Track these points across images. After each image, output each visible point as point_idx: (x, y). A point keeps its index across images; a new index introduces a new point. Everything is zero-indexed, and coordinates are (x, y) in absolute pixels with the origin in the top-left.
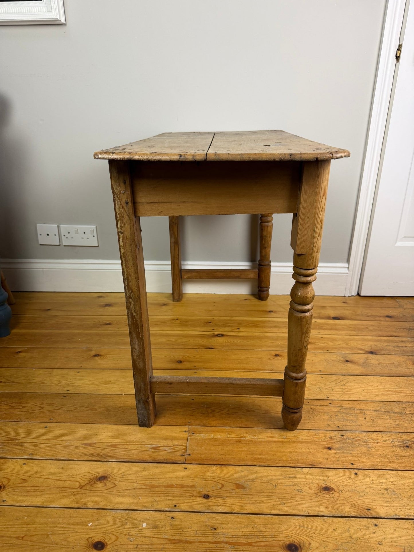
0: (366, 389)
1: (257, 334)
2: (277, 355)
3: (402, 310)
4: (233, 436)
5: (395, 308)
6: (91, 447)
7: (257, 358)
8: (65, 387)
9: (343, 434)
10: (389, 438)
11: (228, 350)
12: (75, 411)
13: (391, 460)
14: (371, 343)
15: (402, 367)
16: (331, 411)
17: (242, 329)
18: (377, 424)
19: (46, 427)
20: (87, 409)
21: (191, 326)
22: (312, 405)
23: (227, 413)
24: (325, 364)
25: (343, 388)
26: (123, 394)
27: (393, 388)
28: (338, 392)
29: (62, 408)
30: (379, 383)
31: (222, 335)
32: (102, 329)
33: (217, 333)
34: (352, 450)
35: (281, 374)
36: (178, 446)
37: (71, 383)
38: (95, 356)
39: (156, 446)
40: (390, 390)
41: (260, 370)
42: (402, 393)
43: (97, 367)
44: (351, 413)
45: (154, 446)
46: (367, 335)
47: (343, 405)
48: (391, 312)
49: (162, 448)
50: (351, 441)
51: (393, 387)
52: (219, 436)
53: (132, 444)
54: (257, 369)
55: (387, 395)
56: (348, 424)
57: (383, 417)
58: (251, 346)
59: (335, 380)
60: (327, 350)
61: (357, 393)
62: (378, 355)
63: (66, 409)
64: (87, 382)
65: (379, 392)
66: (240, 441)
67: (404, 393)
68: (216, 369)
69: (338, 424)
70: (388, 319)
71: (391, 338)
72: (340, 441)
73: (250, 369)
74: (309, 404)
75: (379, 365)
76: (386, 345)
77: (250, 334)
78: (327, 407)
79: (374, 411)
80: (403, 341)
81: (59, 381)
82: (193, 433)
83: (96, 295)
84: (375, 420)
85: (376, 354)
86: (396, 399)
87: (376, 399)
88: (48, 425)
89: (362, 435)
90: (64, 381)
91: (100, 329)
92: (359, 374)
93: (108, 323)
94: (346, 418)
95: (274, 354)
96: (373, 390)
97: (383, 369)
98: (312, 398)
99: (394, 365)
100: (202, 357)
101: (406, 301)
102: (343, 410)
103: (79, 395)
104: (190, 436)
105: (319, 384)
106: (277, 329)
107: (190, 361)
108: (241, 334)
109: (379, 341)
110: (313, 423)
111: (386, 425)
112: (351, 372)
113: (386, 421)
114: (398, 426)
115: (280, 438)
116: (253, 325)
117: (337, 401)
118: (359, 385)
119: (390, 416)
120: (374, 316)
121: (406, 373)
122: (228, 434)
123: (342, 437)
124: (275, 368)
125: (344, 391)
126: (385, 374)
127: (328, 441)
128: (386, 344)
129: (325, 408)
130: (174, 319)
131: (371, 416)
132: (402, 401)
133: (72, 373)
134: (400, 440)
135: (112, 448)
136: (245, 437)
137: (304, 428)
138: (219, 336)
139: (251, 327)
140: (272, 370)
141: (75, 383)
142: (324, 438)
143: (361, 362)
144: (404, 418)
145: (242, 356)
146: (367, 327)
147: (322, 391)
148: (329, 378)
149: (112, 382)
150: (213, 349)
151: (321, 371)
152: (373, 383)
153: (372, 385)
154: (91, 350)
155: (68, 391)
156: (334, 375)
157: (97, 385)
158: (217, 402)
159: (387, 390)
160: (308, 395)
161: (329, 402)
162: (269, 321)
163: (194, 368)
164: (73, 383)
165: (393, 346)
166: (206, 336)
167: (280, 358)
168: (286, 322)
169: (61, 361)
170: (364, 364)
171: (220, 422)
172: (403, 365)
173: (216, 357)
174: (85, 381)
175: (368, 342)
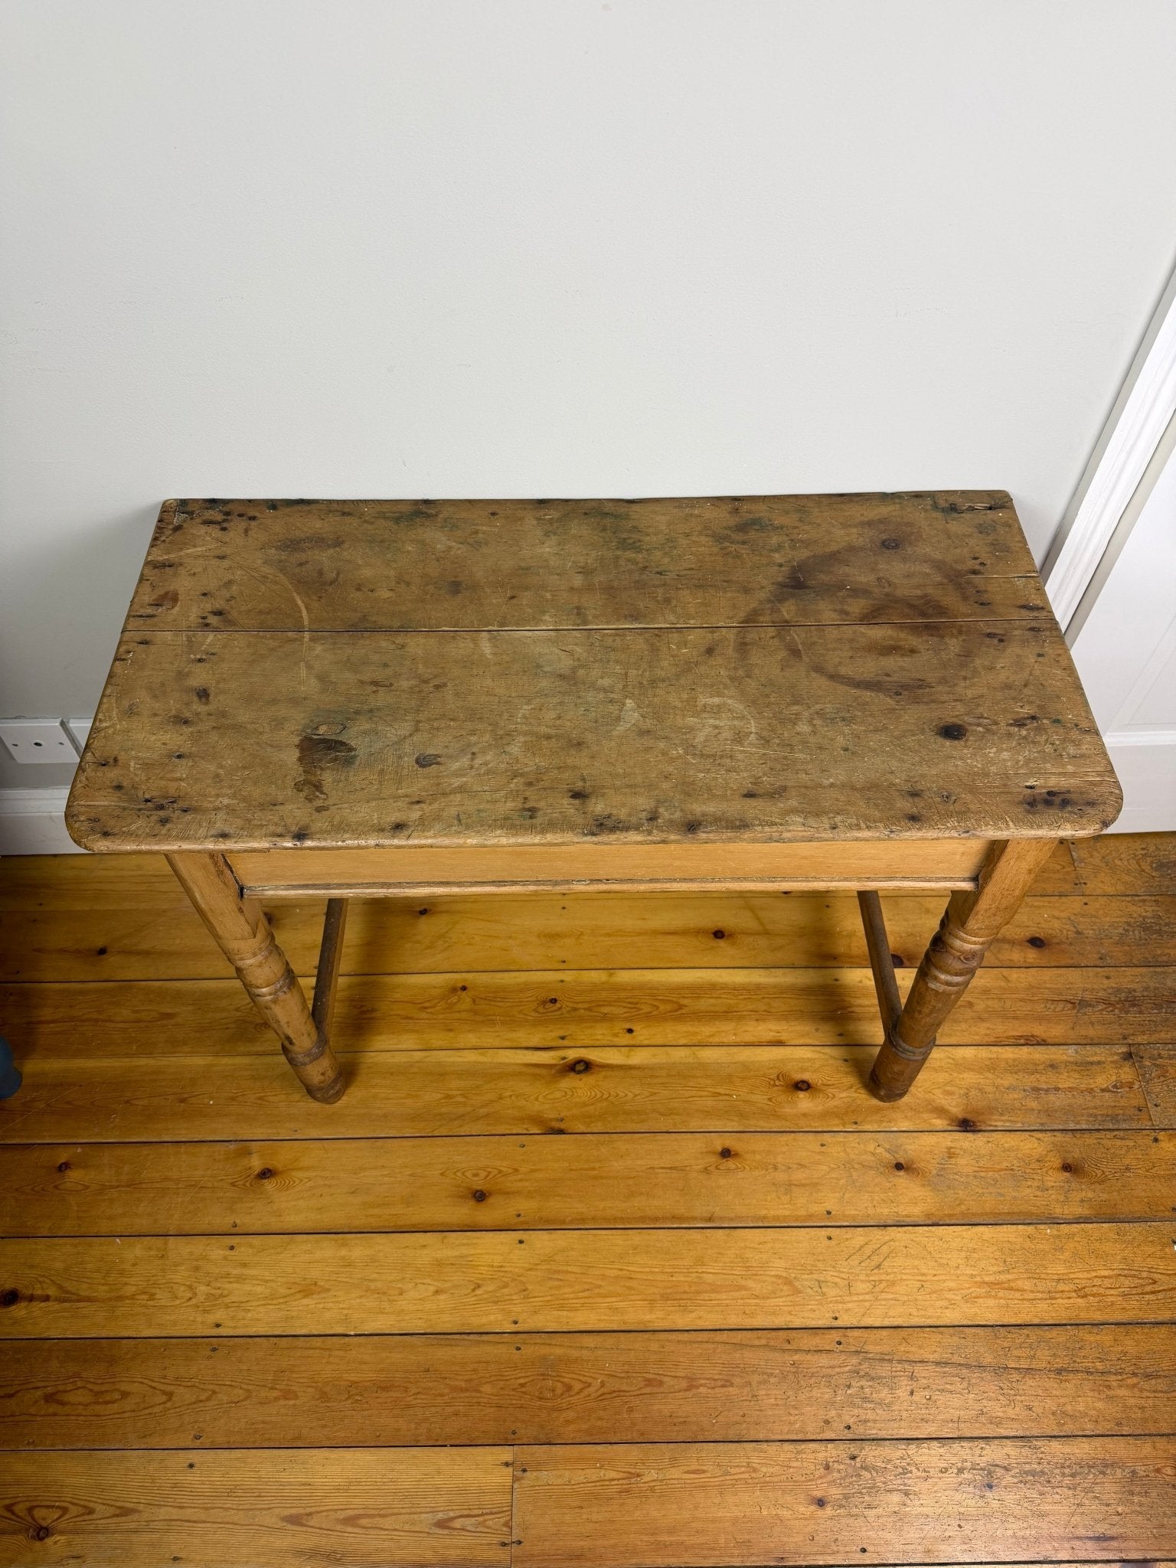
0: (929, 1278)
2: (725, 1154)
3: (1078, 905)
4: (612, 1474)
5: (1060, 895)
6: (304, 1529)
7: (676, 1168)
8: (208, 1312)
9: (855, 1454)
10: (955, 1459)
11: (601, 1138)
12: (248, 1401)
13: (947, 1534)
14: (970, 1079)
15: (1029, 1183)
16: (837, 1370)
17: (642, 1033)
18: (936, 1411)
19: (191, 1466)
20: (276, 1393)
21: (503, 1023)
22: (795, 1351)
23: (600, 1392)
24: (843, 1182)
25: (876, 1278)
26: (352, 1334)
27: (994, 1273)
28: (861, 1298)
29: (215, 1392)
30: (963, 1254)
31: (587, 1066)
33: (572, 1054)
34: (869, 1507)
36: (491, 1513)
37: (222, 1296)
38: (266, 1174)
39: (445, 1517)
40: (987, 1279)
41: (680, 1219)
42: (1011, 1289)
43: (275, 1224)
44: (884, 1375)
45: (440, 1516)
46: (964, 1041)
47: (866, 1348)
48: (1045, 920)
49: (458, 1524)
51: (995, 1268)
52: (579, 1476)
53: (390, 1511)
55: (975, 1300)
56: (870, 1415)
57: (953, 1387)
58: (662, 1114)
59: (862, 1247)
60: (856, 1117)
61: (906, 1298)
62: (980, 1135)
63: (225, 1399)
64: (259, 1289)
65: (959, 1290)
67: (1017, 1290)
69: (847, 1416)
70: (1031, 955)
71: (1025, 1049)
72: (846, 1475)
75: (975, 1177)
76: (1006, 1083)
77: (660, 1054)
78: (830, 1356)
80: (1052, 1066)
82: (524, 1471)
84: (934, 1397)
85: (974, 1131)
86: (991, 1318)
88: (194, 1456)
89: (896, 1453)
90: (203, 1289)
92: (921, 1222)
94: (868, 1393)
95: (719, 1149)
96: (945, 1285)
97: (983, 1195)
98: (797, 1323)
100: (534, 1171)
102: (864, 1367)
103: (248, 1338)
104: (515, 1479)
105: (820, 1265)
107: (507, 1193)
108: (639, 1057)
109: (993, 1066)
110: (792, 1419)
111: (956, 1415)
112: (902, 1212)
113: (956, 1401)
116: (669, 1007)
117: (855, 1333)
118: (916, 1263)
119: (969, 1379)
121: (1034, 1210)
122: (602, 1467)
123: (853, 1462)
124: (717, 1210)
125: (877, 1289)
127: (819, 1478)
128: (1008, 1080)
129: (824, 1360)
130: (454, 990)
131: (924, 1382)
132: (1006, 1321)
133: (216, 1250)
134: (979, 1465)
135: (350, 1529)
136: (638, 1475)
137: (773, 1437)
138: (579, 1072)
139: (665, 1018)
140: (710, 1219)
141: (230, 1293)
142: (813, 1466)
143: (933, 1166)
144: (999, 1387)
145: (639, 1162)
146: (970, 999)
147: (824, 1294)
148: (847, 1239)
149: (320, 1286)
150: (563, 1136)
151: (829, 1213)
152: (950, 1256)
153: (945, 1262)
154: (248, 1153)
155: (218, 1326)
156: (859, 1229)
157: (285, 1300)
158: (575, 1353)
159: (978, 1279)
160: (790, 1313)
161: (835, 1336)
162: (713, 987)
163: (517, 1220)
164: (225, 1292)
165: (1024, 1090)
166: (544, 1072)
167: (734, 1166)
168: (758, 987)
169: (180, 1200)
170: (938, 1175)
171: (584, 1427)
172: (1035, 1176)
173: (572, 1170)
174: (254, 1285)
175: (961, 1076)
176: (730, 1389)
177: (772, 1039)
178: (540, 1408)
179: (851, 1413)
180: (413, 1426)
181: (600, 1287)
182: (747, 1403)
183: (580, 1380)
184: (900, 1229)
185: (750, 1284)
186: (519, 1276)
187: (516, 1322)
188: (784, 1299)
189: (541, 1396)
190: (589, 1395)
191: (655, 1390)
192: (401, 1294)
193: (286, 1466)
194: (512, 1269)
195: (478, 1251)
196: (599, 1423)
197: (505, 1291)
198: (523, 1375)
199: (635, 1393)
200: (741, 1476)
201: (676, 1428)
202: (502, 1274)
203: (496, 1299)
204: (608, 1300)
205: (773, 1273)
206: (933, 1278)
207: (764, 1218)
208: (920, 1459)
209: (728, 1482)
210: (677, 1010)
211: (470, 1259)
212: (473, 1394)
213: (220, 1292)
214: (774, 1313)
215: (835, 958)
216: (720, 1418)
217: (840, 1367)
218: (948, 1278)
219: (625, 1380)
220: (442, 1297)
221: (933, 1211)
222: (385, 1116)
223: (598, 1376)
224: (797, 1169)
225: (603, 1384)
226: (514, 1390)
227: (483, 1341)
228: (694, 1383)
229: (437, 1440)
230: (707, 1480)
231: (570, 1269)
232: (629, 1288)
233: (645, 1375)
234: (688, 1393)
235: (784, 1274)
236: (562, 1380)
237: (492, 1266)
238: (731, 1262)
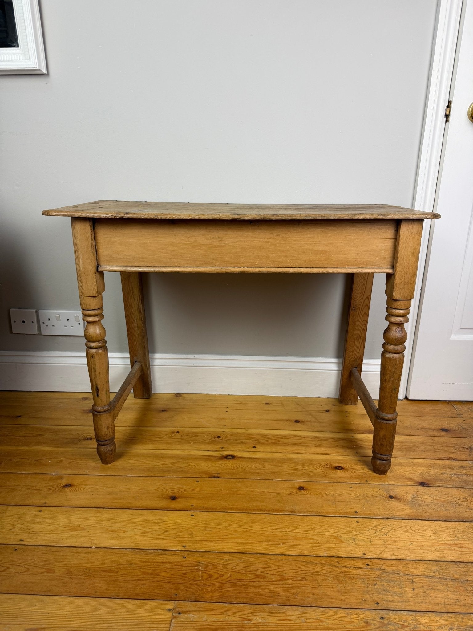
0: (415, 540)
1: (277, 455)
2: (301, 488)
3: (460, 420)
4: (233, 618)
5: (452, 417)
7: (275, 492)
8: (18, 535)
9: (383, 616)
10: (446, 623)
11: (238, 480)
12: (26, 573)
14: (422, 469)
15: (462, 506)
16: (368, 576)
17: (259, 448)
18: (430, 599)
20: (43, 570)
21: (194, 443)
22: (343, 567)
23: (229, 579)
24: (362, 501)
25: (385, 539)
26: (94, 547)
27: (451, 540)
28: (378, 546)
29: (8, 568)
31: (233, 457)
32: (80, 446)
33: (226, 453)
35: (305, 517)
37: (28, 529)
38: (67, 486)
40: (447, 542)
41: (278, 511)
42: (462, 547)
43: (66, 503)
44: (395, 580)
46: (416, 457)
47: (383, 568)
48: (446, 424)
50: (393, 628)
51: (451, 538)
52: (213, 618)
54: (274, 510)
55: (442, 550)
56: (390, 598)
57: (438, 588)
58: (268, 474)
59: (375, 526)
60: (366, 479)
61: (403, 548)
62: (431, 488)
63: (14, 571)
64: (49, 527)
65: (432, 546)
66: (242, 627)
67: (466, 548)
68: (220, 509)
69: (377, 598)
70: (443, 433)
71: (447, 461)
72: (379, 627)
73: (265, 510)
74: (339, 565)
75: (432, 503)
76: (441, 472)
77: (269, 456)
78: (363, 570)
79: (427, 577)
80: (462, 467)
81: (13, 525)
82: (180, 613)
83: (81, 396)
84: (428, 592)
85: (428, 486)
86: (455, 558)
87: (428, 557)
89: (409, 618)
90: (19, 526)
91: (78, 446)
92: (407, 517)
93: (89, 437)
94: (388, 588)
95: (298, 487)
96: (424, 544)
97: (438, 509)
98: (342, 555)
99: (452, 503)
100: (203, 490)
101: (466, 407)
102: (383, 576)
103: (36, 547)
104: (173, 617)
105: (354, 532)
106: (304, 448)
107: (188, 498)
108: (257, 455)
109: (433, 466)
110: (343, 597)
111: (442, 601)
112: (396, 514)
113: (441, 595)
114: (458, 603)
115: (297, 621)
116: (274, 441)
117: (377, 561)
118: (407, 534)
119: (447, 585)
120: (426, 429)
121: (467, 516)
122: (227, 614)
123: (382, 621)
124: (297, 509)
125: (386, 543)
126: (441, 517)
127: (362, 627)
128: (441, 471)
129: (359, 571)
130: (173, 432)
131: (420, 585)
132: (462, 560)
133: (32, 512)
134: (462, 626)
136: (249, 620)
137: (332, 606)
138: (229, 459)
139: (271, 444)
140: (293, 512)
141: (33, 528)
142: (357, 621)
143: (409, 497)
144: (466, 590)
145: (256, 490)
146: (417, 445)
147: (356, 544)
148: (367, 523)
149: (82, 528)
150: (219, 479)
151: (356, 512)
152: (425, 532)
153: (423, 534)
154: (61, 478)
155: (22, 540)
156: (373, 519)
157: (61, 532)
158: (216, 561)
159: (443, 542)
160: (338, 550)
161: (365, 562)
162: (294, 436)
163: (191, 507)
164: (30, 528)
165: (451, 474)
166: (211, 458)
167: (306, 493)
168: (316, 437)
169: (21, 493)
170: (412, 501)
171: (218, 594)
172: (463, 504)
173: (222, 491)
174: (47, 526)
175: (418, 468)
176: (305, 582)
177: (323, 453)
178: (193, 585)
179: (378, 597)
180: (117, 589)
181: (232, 535)
182: (316, 589)
183: (218, 573)
184: (395, 520)
185: (315, 537)
186: (189, 528)
187: (185, 546)
188: (335, 545)
189: (194, 579)
190: (223, 580)
191: (261, 580)
192: (125, 533)
193: (37, 604)
194: (186, 525)
195: (169, 518)
196: (228, 593)
197: (180, 534)
198: (185, 569)
199: (249, 581)
200: (313, 624)
201: (273, 598)
202: (180, 527)
203: (175, 537)
204: (236, 540)
205: (328, 534)
206: (417, 541)
207: (322, 512)
208: (424, 621)
209: (305, 626)
210: (277, 442)
211: (164, 521)
212: (156, 576)
213: (28, 527)
214: (329, 550)
215: (351, 430)
216: (299, 595)
217: (369, 575)
218: (426, 541)
219: (244, 575)
220: (146, 535)
221: (412, 514)
222: (132, 469)
223: (228, 572)
224: (338, 496)
225: (231, 576)
226: (179, 575)
227: (165, 554)
228: (284, 578)
229: (130, 596)
230: (292, 624)
231: (217, 527)
232: (248, 536)
233: (255, 573)
234: (280, 582)
235: (334, 535)
236: (207, 572)
237: (175, 524)
238: (304, 529)
